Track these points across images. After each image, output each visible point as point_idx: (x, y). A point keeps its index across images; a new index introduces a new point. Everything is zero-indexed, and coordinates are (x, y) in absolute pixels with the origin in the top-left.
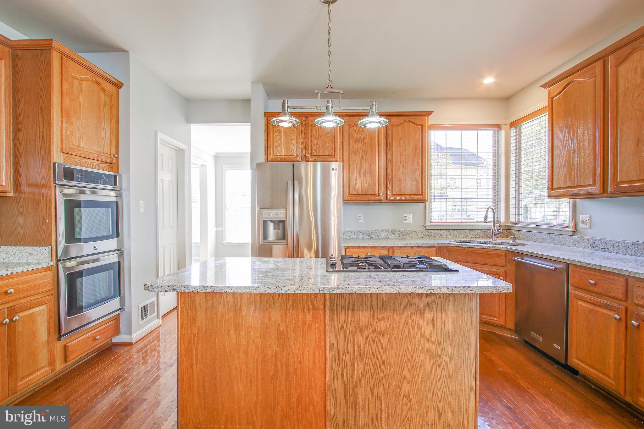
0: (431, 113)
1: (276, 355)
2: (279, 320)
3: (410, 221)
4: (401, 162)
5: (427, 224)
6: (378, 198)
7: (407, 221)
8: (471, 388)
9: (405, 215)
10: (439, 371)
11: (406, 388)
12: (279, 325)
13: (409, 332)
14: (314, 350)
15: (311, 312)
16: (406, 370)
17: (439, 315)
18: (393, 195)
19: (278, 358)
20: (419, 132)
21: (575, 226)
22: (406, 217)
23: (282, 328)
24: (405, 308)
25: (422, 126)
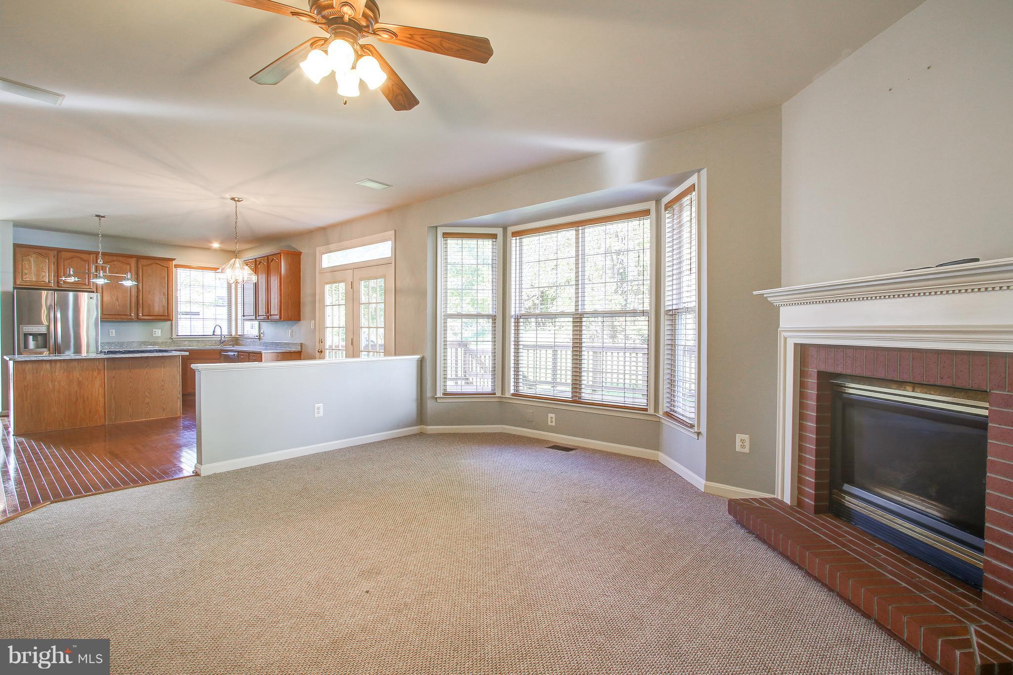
0: (175, 259)
1: (77, 393)
2: (78, 376)
3: (159, 334)
4: (150, 292)
5: (174, 336)
6: (129, 317)
7: (156, 335)
8: (178, 398)
9: (154, 330)
10: (163, 392)
11: (147, 400)
12: (78, 378)
13: (148, 377)
14: (99, 388)
15: (97, 371)
16: (147, 393)
17: (163, 369)
18: (143, 315)
19: (78, 393)
20: (165, 271)
21: (260, 335)
22: (155, 332)
23: (80, 379)
24: (146, 367)
25: (167, 267)
